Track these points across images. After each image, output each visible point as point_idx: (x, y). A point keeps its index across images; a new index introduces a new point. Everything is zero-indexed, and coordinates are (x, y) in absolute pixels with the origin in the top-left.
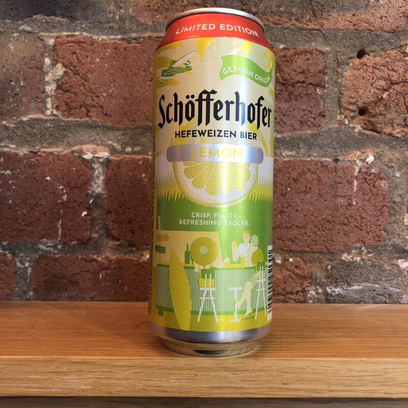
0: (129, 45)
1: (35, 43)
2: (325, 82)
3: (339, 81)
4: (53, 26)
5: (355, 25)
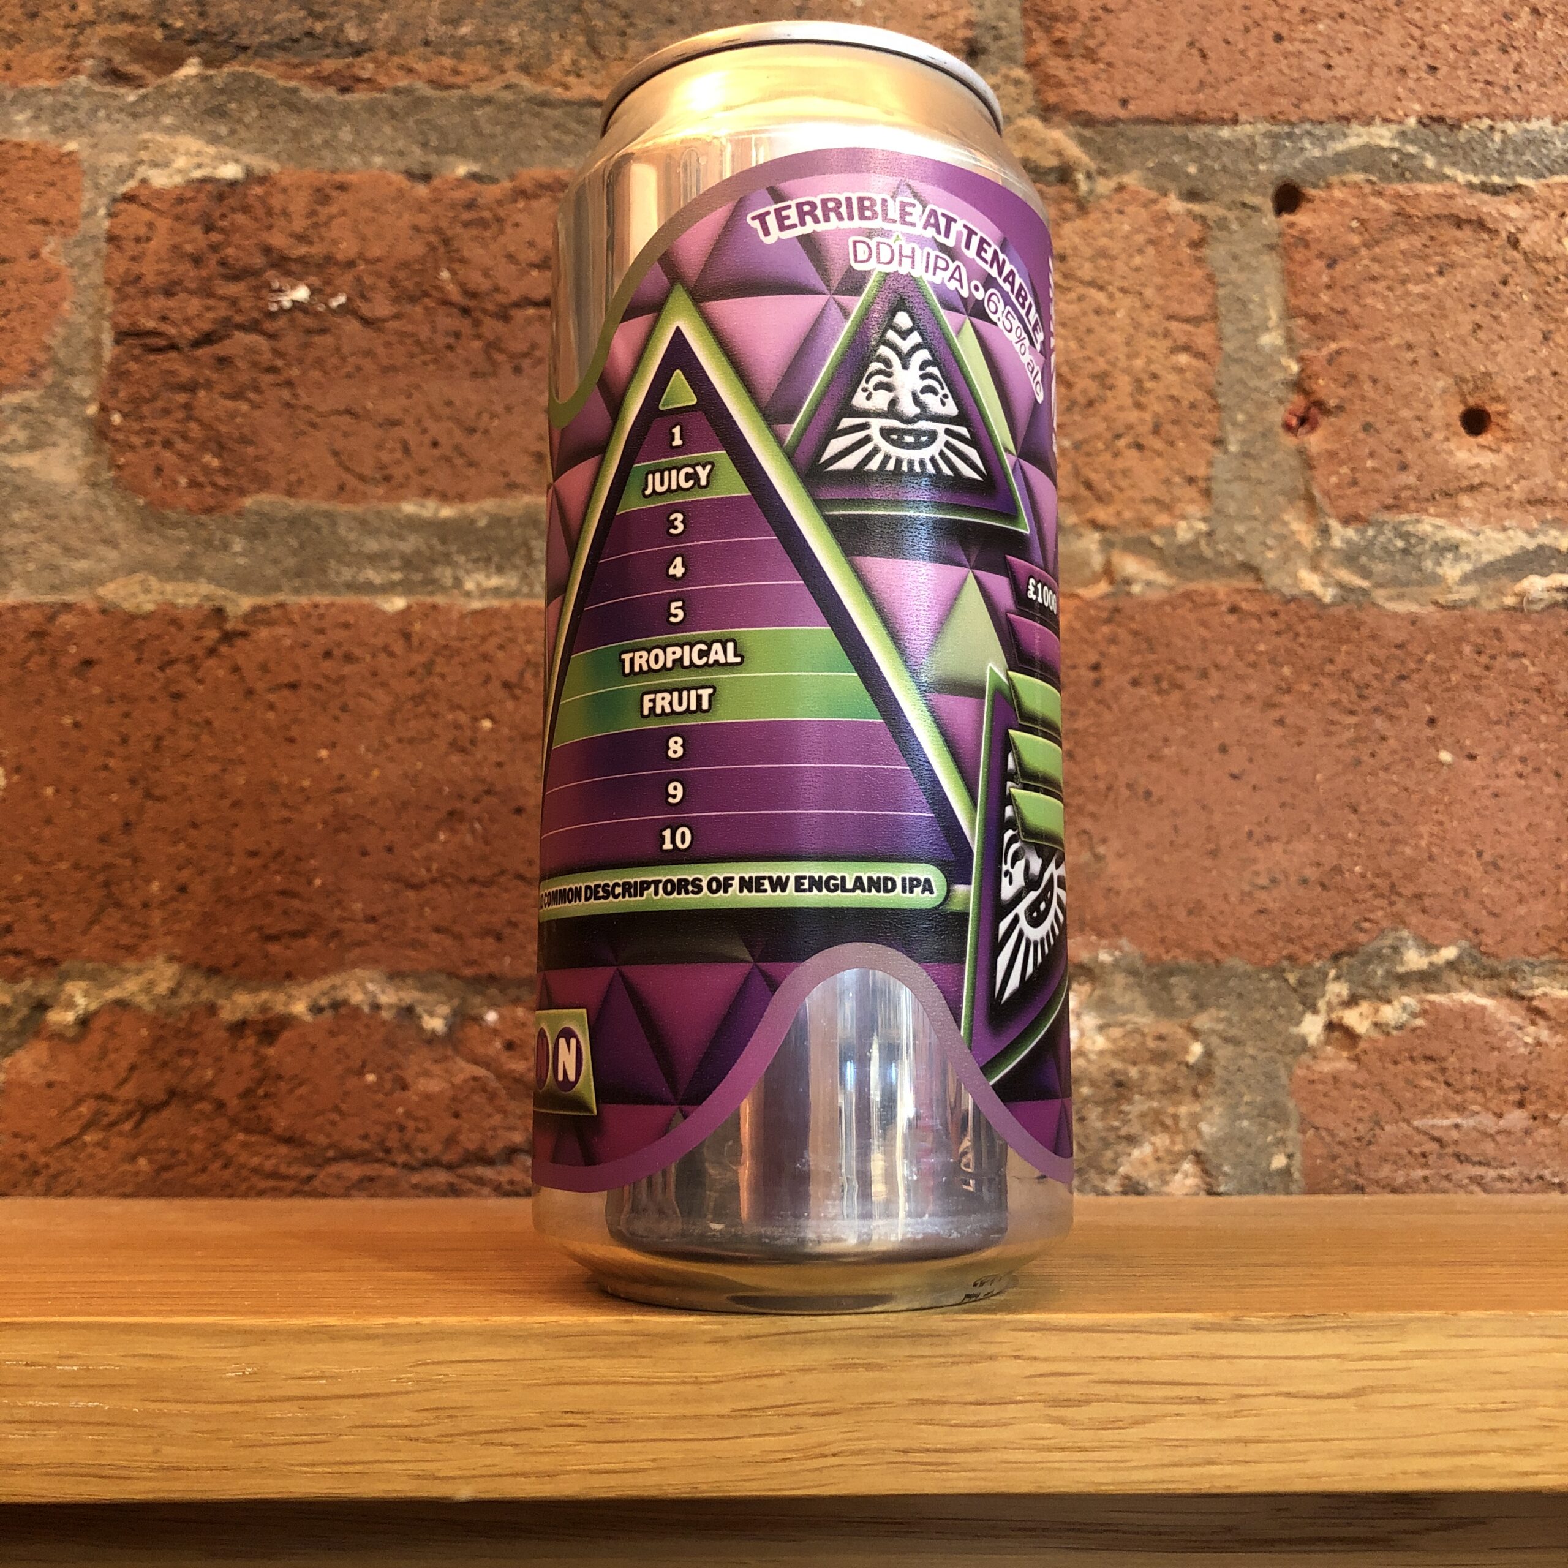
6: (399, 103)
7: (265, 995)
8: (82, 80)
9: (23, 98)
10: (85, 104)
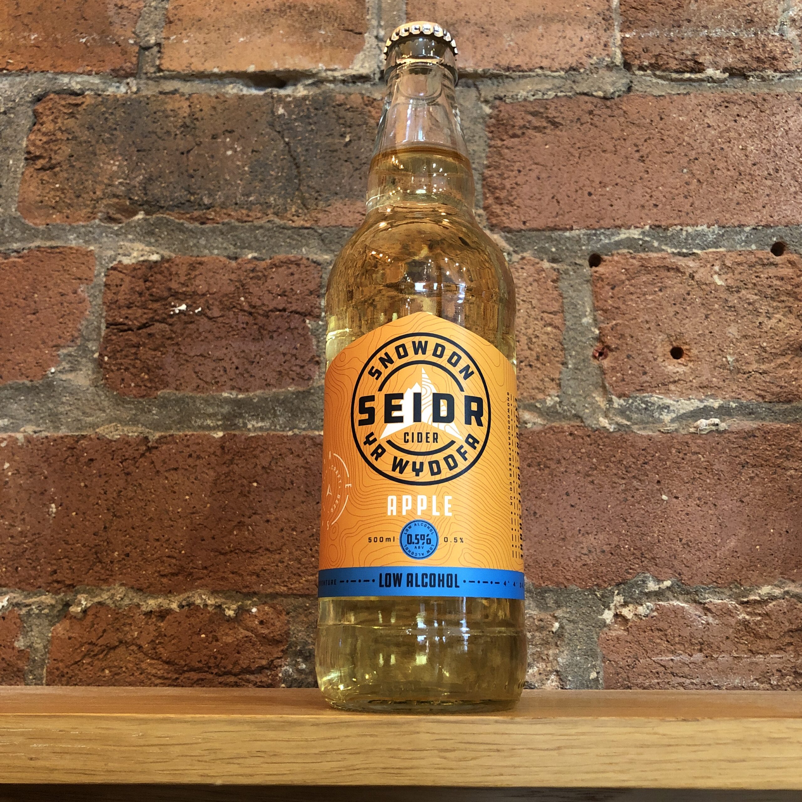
6: (225, 229)
7: (160, 600)
8: (97, 221)
9: (73, 229)
10: (98, 231)
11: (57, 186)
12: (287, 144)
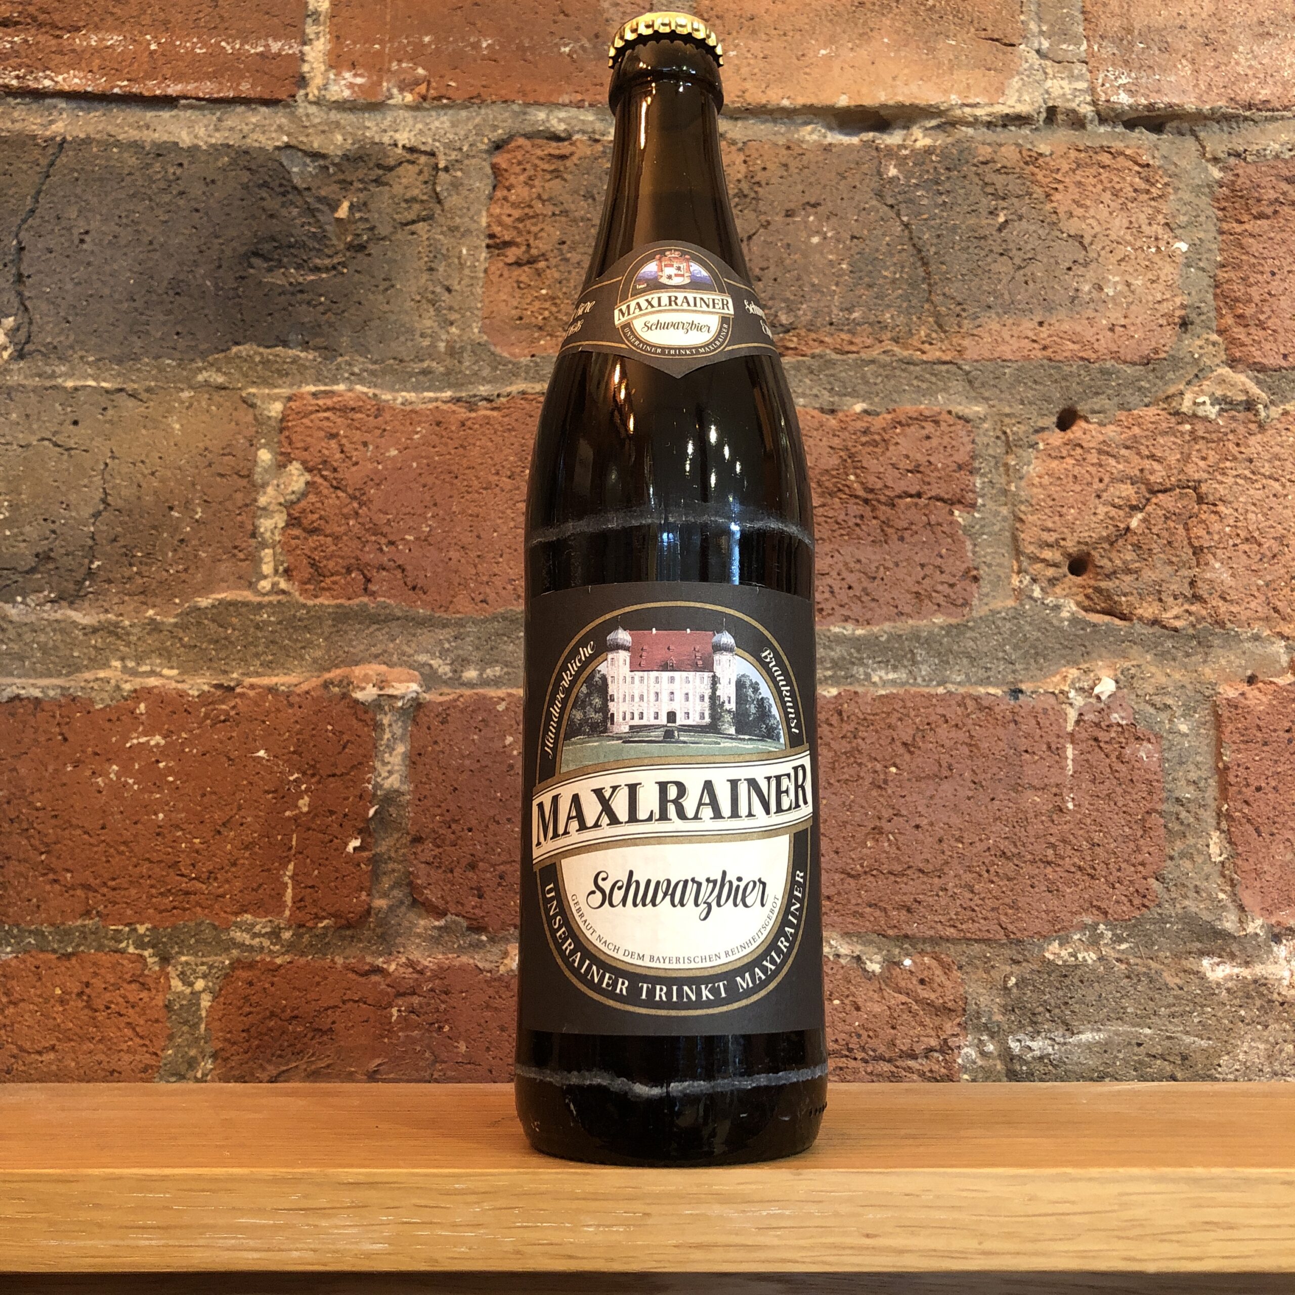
0: (473, 415)
1: (235, 413)
2: (974, 492)
3: (1013, 488)
4: (278, 371)
5: (1045, 348)
11: (544, 292)
12: (906, 225)
